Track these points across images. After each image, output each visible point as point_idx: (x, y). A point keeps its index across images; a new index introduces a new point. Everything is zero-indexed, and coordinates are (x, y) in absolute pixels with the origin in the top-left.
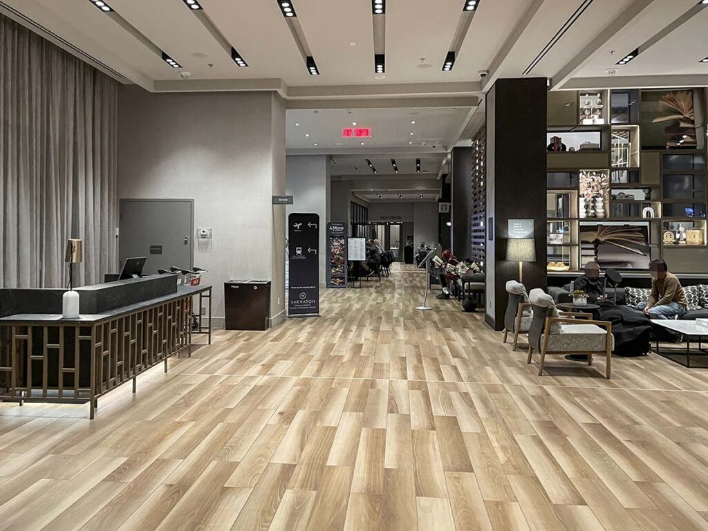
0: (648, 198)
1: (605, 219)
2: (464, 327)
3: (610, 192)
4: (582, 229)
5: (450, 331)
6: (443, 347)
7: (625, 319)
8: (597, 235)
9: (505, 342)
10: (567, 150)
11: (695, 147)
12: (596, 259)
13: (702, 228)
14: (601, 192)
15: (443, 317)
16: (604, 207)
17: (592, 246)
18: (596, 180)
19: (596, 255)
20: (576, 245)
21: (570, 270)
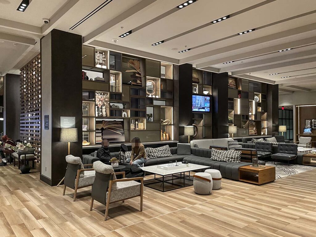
0: (124, 108)
1: (106, 117)
2: (29, 187)
3: (109, 104)
4: (97, 122)
5: (20, 192)
6: (23, 209)
7: (133, 171)
8: (102, 126)
9: (64, 195)
10: (89, 80)
11: (141, 86)
12: (102, 138)
13: (144, 122)
14: (105, 103)
15: (10, 181)
16: (106, 111)
17: (100, 131)
18: (103, 97)
19: (102, 136)
20: (94, 131)
21: (90, 145)
